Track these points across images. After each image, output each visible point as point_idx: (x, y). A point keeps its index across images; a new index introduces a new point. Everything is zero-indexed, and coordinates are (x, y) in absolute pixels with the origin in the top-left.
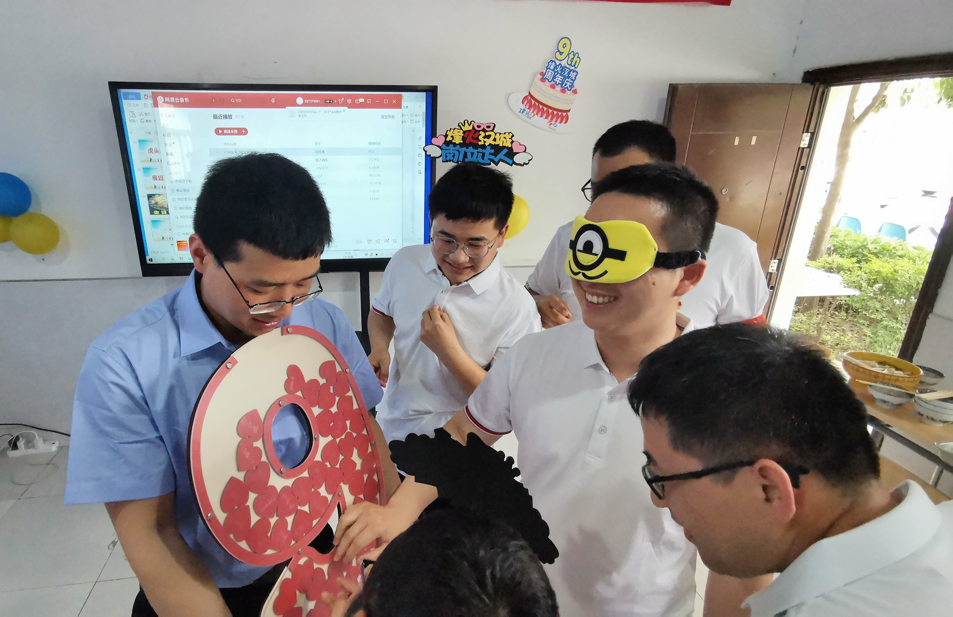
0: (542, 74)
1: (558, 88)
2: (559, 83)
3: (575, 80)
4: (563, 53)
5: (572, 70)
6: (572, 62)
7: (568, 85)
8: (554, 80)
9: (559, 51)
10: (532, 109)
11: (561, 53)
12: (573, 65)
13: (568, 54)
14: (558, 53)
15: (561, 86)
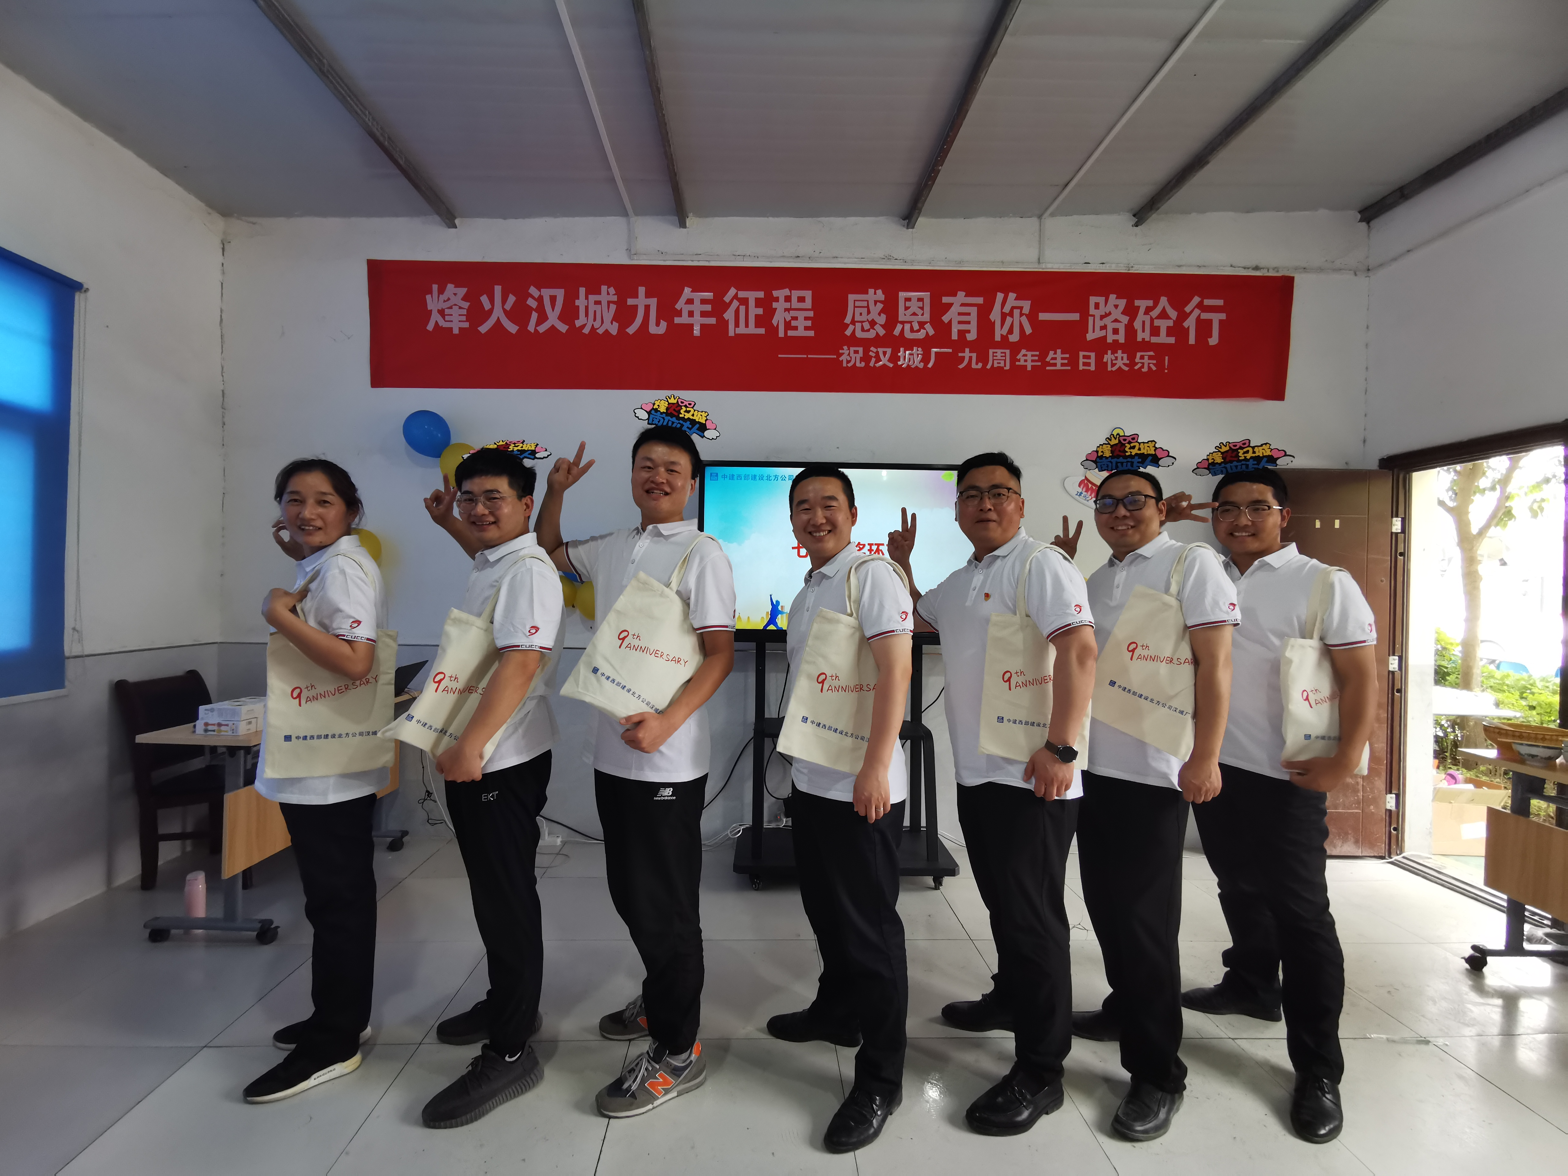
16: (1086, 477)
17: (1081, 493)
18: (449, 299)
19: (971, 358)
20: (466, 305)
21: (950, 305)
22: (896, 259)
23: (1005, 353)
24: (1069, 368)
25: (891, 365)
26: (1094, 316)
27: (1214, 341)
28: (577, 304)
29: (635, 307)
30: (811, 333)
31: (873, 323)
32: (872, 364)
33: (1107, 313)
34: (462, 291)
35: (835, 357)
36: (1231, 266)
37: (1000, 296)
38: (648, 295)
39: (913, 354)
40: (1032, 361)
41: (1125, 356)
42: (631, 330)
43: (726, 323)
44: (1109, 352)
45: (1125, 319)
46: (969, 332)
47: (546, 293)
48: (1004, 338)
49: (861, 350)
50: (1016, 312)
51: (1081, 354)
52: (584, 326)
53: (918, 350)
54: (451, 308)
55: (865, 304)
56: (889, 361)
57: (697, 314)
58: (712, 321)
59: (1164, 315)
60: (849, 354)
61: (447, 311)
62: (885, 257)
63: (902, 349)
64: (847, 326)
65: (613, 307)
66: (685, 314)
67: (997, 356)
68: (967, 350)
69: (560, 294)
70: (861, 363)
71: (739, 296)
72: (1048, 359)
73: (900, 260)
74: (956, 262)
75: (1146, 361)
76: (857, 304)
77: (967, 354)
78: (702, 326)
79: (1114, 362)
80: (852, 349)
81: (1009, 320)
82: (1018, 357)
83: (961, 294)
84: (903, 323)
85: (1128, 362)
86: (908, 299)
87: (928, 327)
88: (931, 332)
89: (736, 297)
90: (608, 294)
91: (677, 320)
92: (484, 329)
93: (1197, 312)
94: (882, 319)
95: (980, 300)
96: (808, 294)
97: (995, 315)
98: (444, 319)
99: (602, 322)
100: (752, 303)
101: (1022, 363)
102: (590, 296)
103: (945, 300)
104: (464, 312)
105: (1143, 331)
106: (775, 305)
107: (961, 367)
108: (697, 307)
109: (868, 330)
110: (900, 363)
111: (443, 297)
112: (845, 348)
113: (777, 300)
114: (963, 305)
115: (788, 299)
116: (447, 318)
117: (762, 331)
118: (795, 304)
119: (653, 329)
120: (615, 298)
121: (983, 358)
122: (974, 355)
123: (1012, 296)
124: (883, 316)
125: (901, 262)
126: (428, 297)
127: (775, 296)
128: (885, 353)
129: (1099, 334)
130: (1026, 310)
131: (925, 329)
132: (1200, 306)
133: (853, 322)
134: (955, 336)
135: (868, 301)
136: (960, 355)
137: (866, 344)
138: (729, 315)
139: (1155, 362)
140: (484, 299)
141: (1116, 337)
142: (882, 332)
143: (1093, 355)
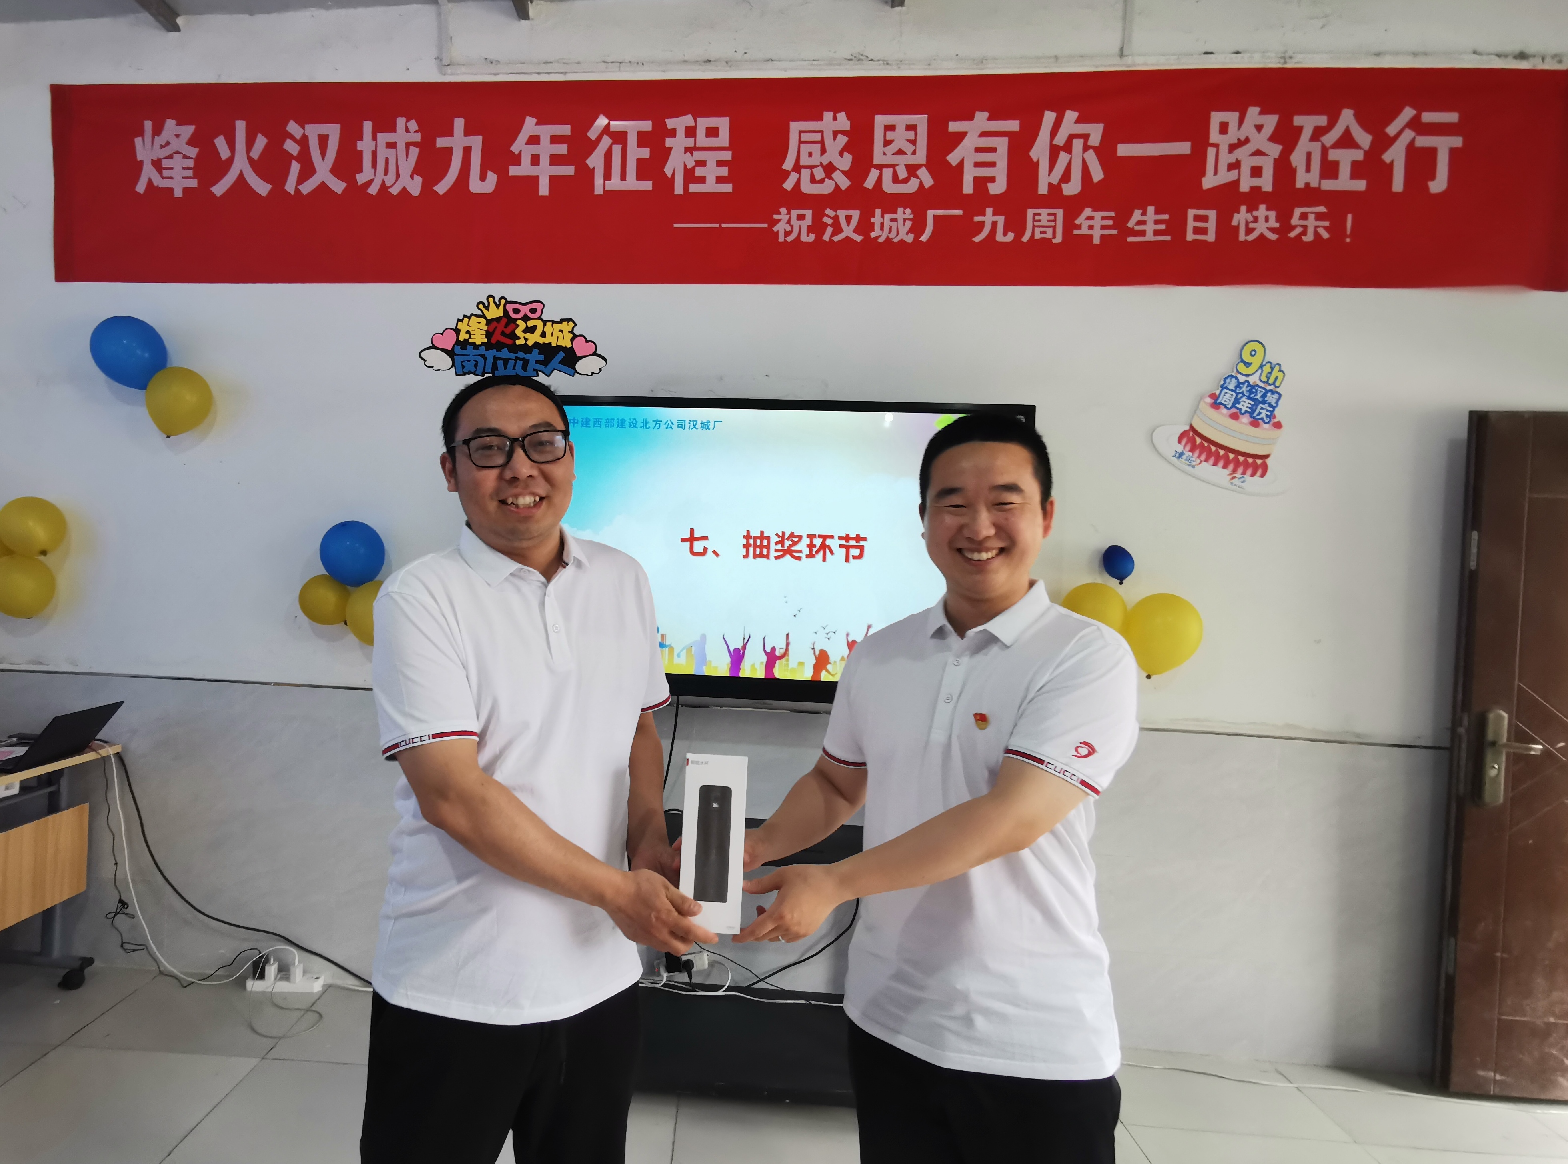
0: (1213, 396)
1: (1246, 419)
2: (1246, 412)
3: (1276, 406)
4: (1250, 364)
5: (1271, 390)
6: (1268, 378)
7: (1263, 415)
8: (1237, 406)
9: (1243, 361)
10: (1197, 453)
11: (1248, 365)
12: (1271, 381)
13: (1262, 366)
14: (1242, 364)
15: (1251, 417)
16: (1192, 427)
17: (1182, 454)
18: (168, 143)
19: (994, 224)
20: (193, 152)
21: (961, 136)
22: (872, 60)
23: (1055, 215)
24: (1168, 238)
25: (859, 238)
26: (1216, 146)
27: (1439, 184)
28: (359, 148)
29: (449, 151)
30: (727, 188)
31: (829, 169)
32: (826, 237)
33: (1243, 138)
34: (188, 130)
35: (766, 226)
36: (1475, 52)
37: (1049, 117)
38: (469, 131)
39: (896, 220)
40: (1103, 227)
41: (1272, 214)
42: (442, 188)
43: (592, 172)
44: (1243, 208)
45: (1275, 150)
46: (992, 180)
47: (313, 131)
48: (1054, 189)
49: (808, 213)
50: (1078, 144)
51: (1191, 213)
52: (369, 183)
53: (904, 213)
54: (170, 157)
55: (817, 137)
56: (856, 231)
57: (545, 160)
58: (568, 170)
59: (1347, 141)
60: (789, 222)
61: (165, 163)
62: (853, 58)
63: (878, 212)
64: (787, 174)
65: (415, 152)
66: (526, 160)
67: (1039, 221)
68: (989, 211)
69: (333, 131)
70: (808, 236)
71: (612, 129)
72: (1130, 224)
73: (879, 60)
74: (974, 60)
75: (1311, 222)
76: (805, 138)
77: (988, 217)
78: (552, 179)
79: (1251, 225)
80: (795, 213)
81: (1063, 157)
82: (1077, 222)
83: (981, 116)
84: (880, 167)
85: (1277, 225)
86: (890, 128)
87: (923, 173)
88: (928, 180)
89: (606, 130)
90: (407, 130)
91: (514, 171)
92: (219, 189)
93: (1409, 135)
94: (845, 162)
95: (1013, 126)
96: (723, 124)
97: (1039, 151)
98: (161, 173)
99: (398, 176)
100: (632, 140)
101: (1084, 231)
102: (380, 136)
103: (954, 126)
104: (190, 163)
105: (1308, 170)
106: (669, 142)
107: (977, 239)
108: (546, 149)
109: (822, 181)
110: (873, 235)
111: (160, 140)
112: (783, 210)
113: (673, 133)
114: (983, 134)
115: (691, 132)
116: (166, 173)
117: (647, 185)
118: (702, 139)
119: (476, 186)
120: (417, 137)
121: (1016, 224)
122: (1001, 220)
123: (1071, 116)
124: (848, 158)
125: (880, 65)
126: (138, 141)
127: (669, 127)
128: (849, 219)
129: (1225, 177)
130: (1095, 139)
131: (917, 177)
132: (1415, 124)
133: (797, 168)
134: (968, 188)
135: (822, 132)
136: (977, 219)
137: (818, 203)
138: (595, 161)
139: (1327, 224)
140: (220, 142)
141: (1256, 182)
142: (844, 183)
143: (1212, 214)
